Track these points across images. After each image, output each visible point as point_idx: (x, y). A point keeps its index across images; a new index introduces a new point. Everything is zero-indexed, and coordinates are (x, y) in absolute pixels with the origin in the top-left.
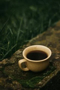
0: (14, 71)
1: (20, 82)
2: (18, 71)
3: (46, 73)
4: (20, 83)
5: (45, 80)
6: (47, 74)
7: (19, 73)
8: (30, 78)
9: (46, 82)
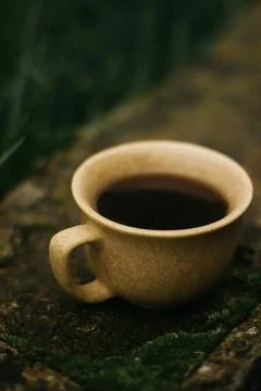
0: (15, 305)
1: (74, 373)
2: (40, 302)
3: (226, 312)
4: (72, 379)
5: (232, 353)
6: (232, 313)
7: (51, 314)
8: (130, 348)
9: (249, 363)
